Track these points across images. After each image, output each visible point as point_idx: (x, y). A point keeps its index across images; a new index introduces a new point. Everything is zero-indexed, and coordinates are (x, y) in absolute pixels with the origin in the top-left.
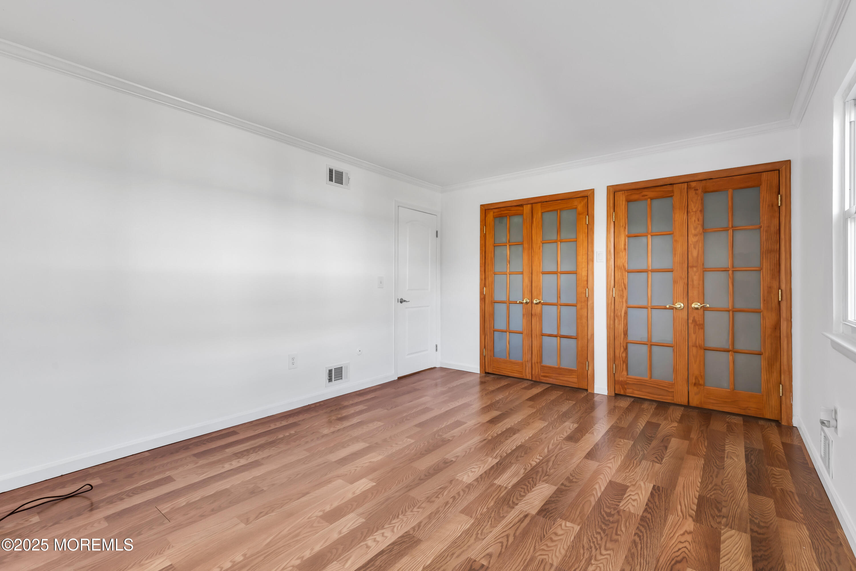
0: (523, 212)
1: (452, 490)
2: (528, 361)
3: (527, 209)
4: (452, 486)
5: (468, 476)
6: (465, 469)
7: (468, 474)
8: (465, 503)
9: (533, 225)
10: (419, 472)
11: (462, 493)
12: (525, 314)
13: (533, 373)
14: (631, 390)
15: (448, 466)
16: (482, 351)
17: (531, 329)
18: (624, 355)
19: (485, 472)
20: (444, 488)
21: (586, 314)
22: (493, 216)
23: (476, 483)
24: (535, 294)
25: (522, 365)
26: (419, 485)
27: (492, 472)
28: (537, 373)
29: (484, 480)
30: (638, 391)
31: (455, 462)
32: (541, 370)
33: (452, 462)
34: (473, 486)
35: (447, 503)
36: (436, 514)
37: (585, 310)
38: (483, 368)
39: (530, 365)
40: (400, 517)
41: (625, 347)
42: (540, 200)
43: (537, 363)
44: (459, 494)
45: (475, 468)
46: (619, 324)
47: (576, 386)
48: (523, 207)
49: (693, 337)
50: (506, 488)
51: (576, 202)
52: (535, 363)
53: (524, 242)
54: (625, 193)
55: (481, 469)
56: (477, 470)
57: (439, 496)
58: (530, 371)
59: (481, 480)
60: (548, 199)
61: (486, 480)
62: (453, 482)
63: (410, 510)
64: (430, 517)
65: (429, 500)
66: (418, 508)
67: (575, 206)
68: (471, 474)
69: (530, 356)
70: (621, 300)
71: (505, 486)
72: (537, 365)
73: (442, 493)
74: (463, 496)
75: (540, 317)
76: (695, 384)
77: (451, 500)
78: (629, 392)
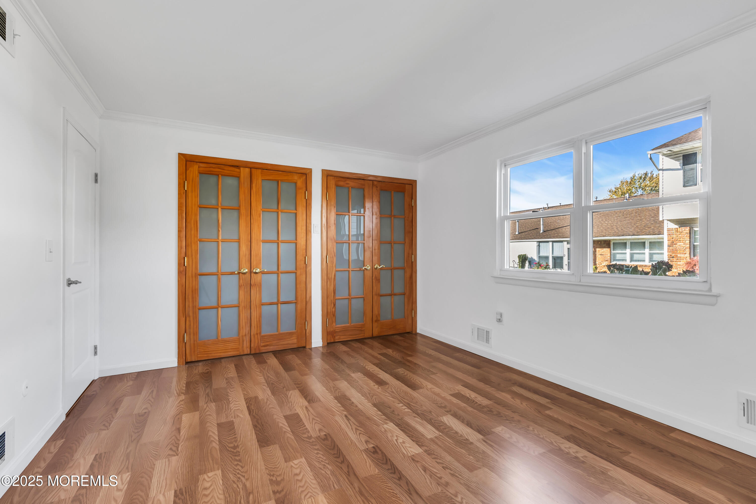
0: (240, 175)
2: (245, 335)
3: (245, 172)
9: (252, 191)
12: (242, 284)
13: (252, 345)
14: (338, 337)
16: (181, 337)
17: (249, 300)
18: (334, 310)
21: (304, 279)
22: (199, 171)
24: (254, 263)
25: (239, 341)
28: (256, 345)
30: (343, 336)
32: (261, 341)
37: (304, 276)
38: (183, 358)
39: (248, 338)
41: (334, 303)
42: (260, 166)
43: (257, 334)
46: (330, 285)
47: (295, 346)
48: (240, 169)
49: (375, 288)
51: (296, 176)
52: (254, 335)
53: (242, 208)
54: (334, 178)
58: (248, 344)
60: (269, 167)
67: (295, 180)
69: (248, 329)
70: (332, 266)
72: (256, 336)
75: (259, 286)
76: (376, 321)
78: (337, 339)
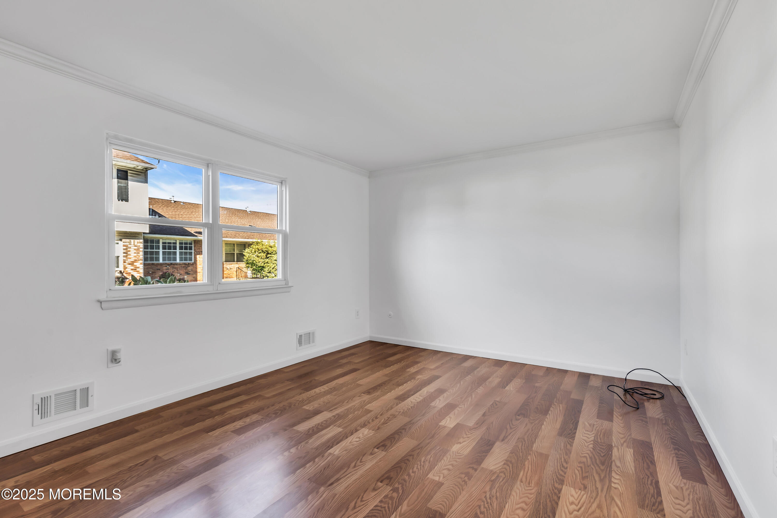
1: (378, 423)
4: (378, 425)
5: (363, 434)
6: (365, 440)
7: (363, 436)
8: (369, 415)
10: (408, 436)
11: (371, 421)
15: (381, 442)
19: (347, 438)
20: (384, 423)
23: (358, 428)
26: (404, 425)
27: (341, 437)
29: (350, 431)
31: (374, 447)
33: (377, 447)
34: (360, 426)
35: (381, 415)
36: (388, 409)
40: (410, 407)
44: (373, 420)
45: (355, 441)
50: (335, 426)
55: (349, 442)
56: (354, 440)
57: (387, 419)
59: (353, 430)
61: (349, 431)
62: (377, 428)
63: (405, 411)
64: (392, 408)
65: (394, 416)
66: (400, 412)
68: (361, 435)
71: (335, 427)
73: (385, 420)
74: (370, 419)
77: (378, 416)
